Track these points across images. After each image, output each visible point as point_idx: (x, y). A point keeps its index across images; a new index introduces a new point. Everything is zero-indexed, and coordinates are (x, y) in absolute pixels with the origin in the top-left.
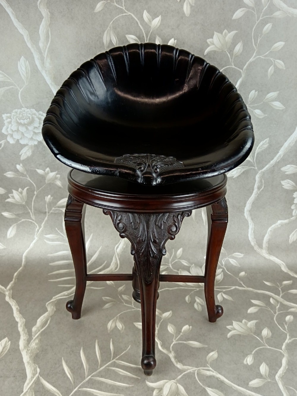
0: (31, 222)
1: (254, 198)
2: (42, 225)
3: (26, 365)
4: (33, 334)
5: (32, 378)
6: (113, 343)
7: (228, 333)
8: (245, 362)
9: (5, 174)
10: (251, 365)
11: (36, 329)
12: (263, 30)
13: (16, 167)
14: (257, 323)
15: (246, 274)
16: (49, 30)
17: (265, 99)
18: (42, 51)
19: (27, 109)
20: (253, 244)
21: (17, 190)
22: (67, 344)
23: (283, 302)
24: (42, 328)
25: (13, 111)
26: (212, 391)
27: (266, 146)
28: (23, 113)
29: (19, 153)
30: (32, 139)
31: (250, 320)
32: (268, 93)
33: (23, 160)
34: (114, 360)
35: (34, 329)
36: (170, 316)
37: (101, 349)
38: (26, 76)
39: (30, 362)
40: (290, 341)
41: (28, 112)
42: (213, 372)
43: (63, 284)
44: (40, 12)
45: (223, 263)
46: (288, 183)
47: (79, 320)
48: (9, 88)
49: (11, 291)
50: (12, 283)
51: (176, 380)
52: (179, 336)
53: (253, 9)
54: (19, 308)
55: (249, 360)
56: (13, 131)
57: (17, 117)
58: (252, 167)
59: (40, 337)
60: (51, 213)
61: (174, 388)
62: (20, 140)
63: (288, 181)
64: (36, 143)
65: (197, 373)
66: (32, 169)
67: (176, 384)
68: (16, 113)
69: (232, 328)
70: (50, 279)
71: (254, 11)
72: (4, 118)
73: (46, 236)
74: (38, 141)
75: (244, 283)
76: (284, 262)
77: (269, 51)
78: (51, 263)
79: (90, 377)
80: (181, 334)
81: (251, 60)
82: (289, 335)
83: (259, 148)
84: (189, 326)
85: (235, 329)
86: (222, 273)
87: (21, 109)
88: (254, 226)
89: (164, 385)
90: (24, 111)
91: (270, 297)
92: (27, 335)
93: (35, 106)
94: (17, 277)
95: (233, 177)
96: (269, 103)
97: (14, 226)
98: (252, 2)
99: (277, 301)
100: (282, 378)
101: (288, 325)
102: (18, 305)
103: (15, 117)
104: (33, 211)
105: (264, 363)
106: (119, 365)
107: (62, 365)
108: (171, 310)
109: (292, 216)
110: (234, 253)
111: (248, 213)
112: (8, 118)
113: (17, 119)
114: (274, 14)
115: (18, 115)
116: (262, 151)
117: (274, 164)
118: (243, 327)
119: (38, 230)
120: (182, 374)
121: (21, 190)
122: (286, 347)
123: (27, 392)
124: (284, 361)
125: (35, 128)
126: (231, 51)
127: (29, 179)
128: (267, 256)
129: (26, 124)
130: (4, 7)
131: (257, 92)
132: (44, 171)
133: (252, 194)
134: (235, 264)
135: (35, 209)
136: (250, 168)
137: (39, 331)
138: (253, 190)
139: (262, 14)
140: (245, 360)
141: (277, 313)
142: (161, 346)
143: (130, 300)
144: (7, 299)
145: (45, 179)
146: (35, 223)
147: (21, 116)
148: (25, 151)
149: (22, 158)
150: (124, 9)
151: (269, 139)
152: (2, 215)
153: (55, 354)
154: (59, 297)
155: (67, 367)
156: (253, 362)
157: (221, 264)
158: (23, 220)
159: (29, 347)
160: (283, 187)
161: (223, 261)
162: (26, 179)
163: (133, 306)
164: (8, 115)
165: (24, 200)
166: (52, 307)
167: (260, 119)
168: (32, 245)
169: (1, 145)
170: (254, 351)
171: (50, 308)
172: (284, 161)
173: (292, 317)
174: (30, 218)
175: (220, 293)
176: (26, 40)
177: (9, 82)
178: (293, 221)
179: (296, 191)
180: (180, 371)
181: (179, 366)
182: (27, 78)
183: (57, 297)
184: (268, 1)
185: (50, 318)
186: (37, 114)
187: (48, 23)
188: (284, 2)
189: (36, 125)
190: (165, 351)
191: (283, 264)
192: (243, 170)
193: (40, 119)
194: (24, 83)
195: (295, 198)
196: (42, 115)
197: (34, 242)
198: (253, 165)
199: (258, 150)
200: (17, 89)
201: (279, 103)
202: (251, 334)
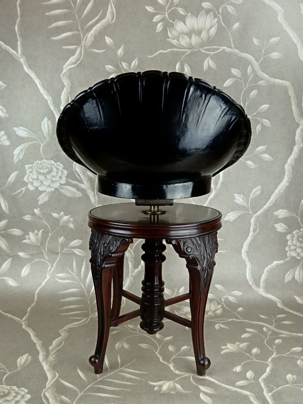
0: (44, 262)
1: (250, 240)
2: (54, 265)
3: (46, 371)
4: (50, 351)
5: (52, 379)
6: (121, 358)
7: (222, 351)
8: (234, 371)
9: (23, 217)
10: (239, 372)
11: (52, 348)
12: (250, 95)
13: (33, 211)
14: (249, 344)
15: (244, 309)
16: (70, 96)
17: (255, 151)
19: (47, 160)
20: (250, 283)
21: (33, 232)
23: (275, 330)
24: (57, 347)
25: (35, 162)
26: (203, 388)
27: (258, 193)
28: (44, 163)
29: (37, 199)
30: (49, 186)
31: (242, 342)
32: (258, 147)
33: (41, 205)
34: (121, 368)
35: (50, 348)
36: (172, 339)
37: (110, 361)
38: (48, 133)
39: (50, 369)
40: (276, 356)
41: (48, 163)
42: (206, 377)
43: (73, 317)
44: (63, 82)
45: (223, 300)
46: (281, 226)
48: (32, 143)
49: (27, 322)
50: (26, 315)
51: (174, 381)
52: (178, 353)
53: (240, 79)
54: (35, 334)
55: (238, 369)
56: (33, 179)
57: (38, 167)
59: (56, 353)
60: (63, 253)
61: (172, 385)
62: (39, 187)
63: (281, 225)
64: (53, 190)
65: (192, 377)
66: (48, 213)
67: (174, 383)
68: (37, 164)
69: (225, 348)
70: (61, 313)
71: (242, 80)
72: (27, 168)
73: (57, 275)
74: (55, 188)
75: (241, 317)
76: (280, 300)
77: (256, 112)
78: (61, 299)
79: (101, 379)
80: (180, 352)
82: (276, 353)
83: (252, 194)
84: (188, 346)
85: (228, 349)
86: (221, 309)
87: (42, 161)
88: (252, 266)
89: (163, 384)
90: (44, 162)
91: (263, 326)
92: (45, 352)
93: (54, 158)
94: (31, 311)
95: (230, 220)
96: (259, 155)
97: (28, 266)
98: (239, 74)
99: (270, 329)
100: (265, 380)
101: (276, 346)
102: (34, 332)
103: (36, 167)
104: (46, 251)
105: (250, 370)
106: (126, 371)
107: (76, 372)
108: (173, 335)
109: (287, 257)
110: (233, 291)
111: (245, 254)
112: (30, 168)
113: (38, 168)
114: (258, 83)
115: (39, 166)
116: (255, 197)
117: (267, 209)
118: (236, 347)
119: (50, 270)
120: (179, 378)
121: (37, 232)
122: (271, 360)
123: (49, 387)
124: (268, 370)
125: (53, 176)
127: (45, 222)
128: (264, 294)
129: (45, 173)
130: (33, 78)
132: (59, 214)
133: (248, 237)
134: (233, 301)
135: (49, 250)
136: (245, 212)
137: (55, 349)
138: (249, 232)
139: (248, 83)
140: (235, 369)
141: (268, 338)
142: (163, 360)
143: (135, 328)
144: (24, 327)
145: (59, 222)
146: (48, 263)
147: (41, 166)
148: (42, 197)
149: (40, 203)
151: (261, 186)
152: (18, 255)
153: (70, 364)
154: (70, 326)
155: (82, 373)
156: (241, 370)
157: (221, 301)
158: (37, 260)
159: (48, 360)
160: (277, 229)
161: (222, 299)
162: (42, 222)
163: (138, 333)
164: (30, 165)
165: (39, 241)
166: (65, 333)
167: (252, 169)
168: (44, 283)
169: (22, 191)
170: (243, 363)
171: (63, 334)
172: (276, 206)
173: (281, 341)
174: (44, 258)
175: (218, 324)
176: (50, 105)
177: (33, 138)
178: (288, 262)
179: (289, 233)
180: (177, 376)
181: (177, 372)
182: (49, 135)
183: (69, 326)
184: (253, 73)
185: (64, 341)
186: (55, 164)
187: (69, 91)
188: (267, 73)
189: (54, 174)
190: (165, 363)
191: (279, 301)
192: (239, 214)
193: (57, 169)
194: (46, 139)
195: (288, 240)
196: (60, 166)
197: (46, 280)
198: (248, 210)
199: (251, 196)
200: (39, 144)
201: (268, 155)
202: (242, 352)
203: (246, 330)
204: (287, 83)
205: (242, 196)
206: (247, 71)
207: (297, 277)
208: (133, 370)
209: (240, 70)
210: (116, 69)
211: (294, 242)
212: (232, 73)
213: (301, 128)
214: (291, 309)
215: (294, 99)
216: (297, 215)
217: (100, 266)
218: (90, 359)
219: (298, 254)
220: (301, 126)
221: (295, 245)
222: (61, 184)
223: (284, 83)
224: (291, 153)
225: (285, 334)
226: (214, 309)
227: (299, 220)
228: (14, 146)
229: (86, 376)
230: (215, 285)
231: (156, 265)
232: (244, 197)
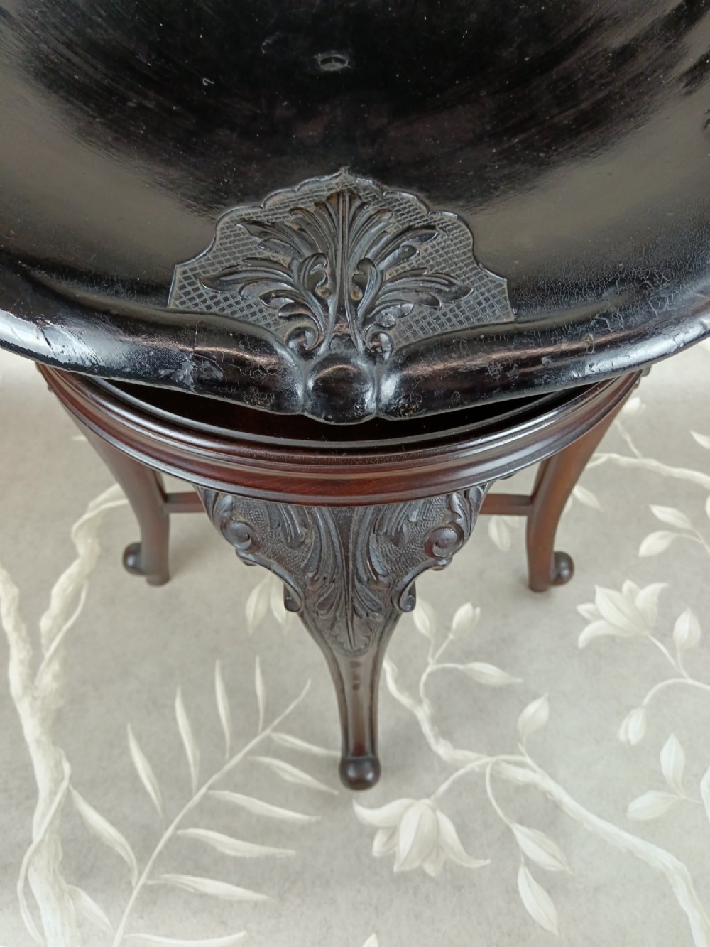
4: (43, 640)
5: (53, 794)
6: (263, 673)
7: (581, 631)
8: (622, 737)
10: (638, 744)
11: (50, 623)
14: (662, 591)
22: (137, 678)
24: (66, 619)
26: (528, 836)
31: (643, 582)
34: (268, 732)
35: (44, 624)
37: (230, 692)
39: (44, 739)
42: (534, 771)
47: (167, 587)
51: (433, 797)
52: (445, 645)
55: (633, 728)
59: (63, 653)
61: (427, 823)
65: (492, 775)
67: (434, 811)
69: (591, 613)
75: (634, 440)
79: (203, 790)
80: (451, 636)
84: (474, 607)
85: (600, 617)
89: (401, 817)
91: (704, 493)
92: (27, 646)
105: (673, 737)
106: (281, 747)
107: (126, 751)
118: (623, 608)
120: (451, 779)
123: (42, 841)
137: (60, 629)
140: (623, 728)
142: (396, 681)
153: (107, 712)
154: (106, 501)
155: (143, 758)
156: (643, 734)
159: (36, 688)
166: (90, 541)
170: (649, 695)
171: (85, 546)
180: (444, 768)
181: (443, 749)
183: (100, 504)
185: (86, 586)
190: (406, 700)
202: (645, 634)
203: (653, 515)
208: (302, 738)
229: (156, 776)
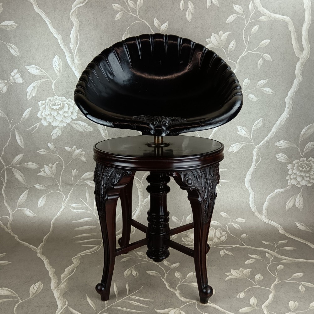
0: (59, 193)
1: (253, 170)
2: (69, 196)
3: (57, 299)
4: (62, 279)
5: (62, 308)
6: (129, 285)
7: (226, 277)
8: (238, 297)
9: (38, 151)
10: (243, 298)
11: (64, 275)
12: (252, 30)
13: (47, 145)
14: (251, 270)
15: (247, 236)
16: (79, 34)
17: (257, 85)
18: (72, 51)
19: (59, 97)
20: (253, 210)
21: (48, 165)
22: (90, 286)
23: (277, 256)
24: (69, 275)
25: (47, 99)
27: (260, 125)
28: (56, 100)
29: (51, 134)
30: (62, 121)
31: (246, 269)
32: (259, 81)
33: (54, 140)
34: (129, 296)
35: (62, 276)
36: (178, 266)
37: (118, 288)
39: (60, 297)
40: (278, 282)
41: (59, 99)
42: (210, 303)
43: (86, 245)
44: (72, 21)
45: (227, 227)
46: (282, 157)
48: (44, 80)
49: (42, 250)
50: (42, 244)
51: (179, 308)
52: (184, 280)
53: (242, 15)
54: (49, 262)
55: (242, 295)
58: (250, 142)
59: (67, 281)
60: (77, 185)
61: (177, 313)
62: (52, 123)
63: (282, 155)
64: (65, 125)
65: (197, 304)
66: (61, 147)
67: (179, 311)
68: (50, 100)
69: (230, 274)
70: (74, 241)
71: (243, 16)
72: (40, 105)
73: (71, 205)
74: (67, 123)
75: (244, 243)
77: (258, 47)
78: (75, 228)
79: (109, 306)
80: (186, 278)
81: (243, 54)
82: (278, 279)
83: (255, 126)
84: (193, 273)
85: (233, 275)
86: (226, 235)
87: (54, 97)
88: (254, 194)
89: (169, 312)
90: (56, 98)
91: (265, 252)
92: (57, 280)
93: (65, 95)
94: (46, 240)
95: (233, 151)
96: (260, 88)
97: (44, 197)
98: (241, 10)
99: (272, 255)
100: (267, 307)
101: (279, 272)
102: (48, 260)
103: (48, 104)
104: (60, 183)
105: (253, 297)
106: (133, 299)
107: (86, 299)
108: (179, 262)
109: (288, 186)
110: (237, 218)
111: (248, 183)
112: (43, 104)
113: (50, 105)
114: (260, 19)
115: (51, 102)
116: (258, 129)
117: (268, 140)
118: (240, 273)
119: (65, 200)
120: (185, 305)
121: (52, 165)
122: (274, 286)
124: (271, 296)
125: (65, 112)
126: (226, 48)
127: (58, 156)
128: (266, 221)
129: (57, 109)
130: (43, 18)
131: (249, 80)
132: (72, 148)
133: (251, 167)
134: (237, 228)
135: (63, 182)
136: (248, 143)
137: (67, 277)
138: (252, 162)
139: (250, 18)
140: (238, 295)
141: (270, 263)
142: (169, 286)
143: (144, 256)
144: (39, 255)
145: (72, 156)
146: (63, 194)
147: (53, 103)
148: (55, 132)
149: (53, 138)
150: (138, 17)
151: (263, 119)
152: (34, 187)
153: (80, 292)
154: (83, 254)
155: (91, 301)
156: (244, 296)
157: (225, 228)
158: (52, 191)
159: (59, 288)
160: (278, 159)
161: (227, 225)
162: (56, 155)
163: (146, 260)
164: (43, 102)
165: (53, 174)
167: (254, 102)
168: (59, 213)
169: (36, 127)
170: (247, 289)
171: (76, 261)
172: (277, 138)
173: (283, 266)
174: (59, 190)
175: (223, 250)
176: (60, 43)
177: (45, 75)
178: (289, 190)
179: (290, 163)
180: (183, 303)
181: (183, 299)
182: (60, 72)
183: (81, 254)
184: (254, 9)
185: (76, 269)
186: (67, 101)
187: (78, 29)
188: (267, 9)
189: (66, 109)
190: (172, 290)
191: (281, 227)
192: (242, 146)
193: (69, 105)
194: (57, 76)
195: (289, 170)
196: (71, 102)
197: (61, 210)
198: (250, 141)
199: (254, 128)
200: (51, 81)
201: (269, 89)
202: (246, 278)
203: (249, 256)
204: (287, 18)
205: (245, 128)
206: (248, 7)
207: (297, 204)
208: (140, 297)
209: (241, 7)
210: (122, 7)
211: (295, 171)
212: (234, 10)
213: (301, 62)
214: (292, 234)
215: (294, 34)
216: (298, 146)
217: (103, 198)
218: (97, 287)
219: (298, 182)
220: (300, 60)
221: (296, 174)
222: (73, 120)
223: (284, 18)
224: (291, 87)
225: (287, 259)
226: (219, 236)
227: (299, 150)
228: (27, 84)
229: (94, 304)
230: (220, 213)
231: (160, 196)
232: (247, 129)
